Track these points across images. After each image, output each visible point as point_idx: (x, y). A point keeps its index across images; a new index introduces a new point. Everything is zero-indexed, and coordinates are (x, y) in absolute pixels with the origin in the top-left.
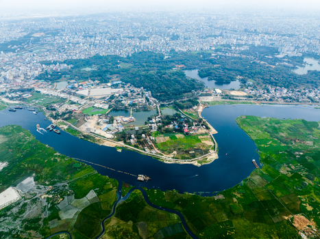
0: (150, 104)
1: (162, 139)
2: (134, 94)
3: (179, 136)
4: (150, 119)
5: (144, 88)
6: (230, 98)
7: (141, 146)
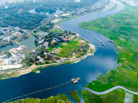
0: (25, 34)
1: (57, 50)
2: (8, 31)
3: (64, 44)
4: (36, 42)
5: (11, 26)
6: (65, 18)
7: (50, 61)
